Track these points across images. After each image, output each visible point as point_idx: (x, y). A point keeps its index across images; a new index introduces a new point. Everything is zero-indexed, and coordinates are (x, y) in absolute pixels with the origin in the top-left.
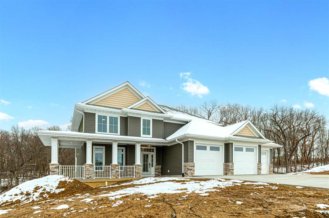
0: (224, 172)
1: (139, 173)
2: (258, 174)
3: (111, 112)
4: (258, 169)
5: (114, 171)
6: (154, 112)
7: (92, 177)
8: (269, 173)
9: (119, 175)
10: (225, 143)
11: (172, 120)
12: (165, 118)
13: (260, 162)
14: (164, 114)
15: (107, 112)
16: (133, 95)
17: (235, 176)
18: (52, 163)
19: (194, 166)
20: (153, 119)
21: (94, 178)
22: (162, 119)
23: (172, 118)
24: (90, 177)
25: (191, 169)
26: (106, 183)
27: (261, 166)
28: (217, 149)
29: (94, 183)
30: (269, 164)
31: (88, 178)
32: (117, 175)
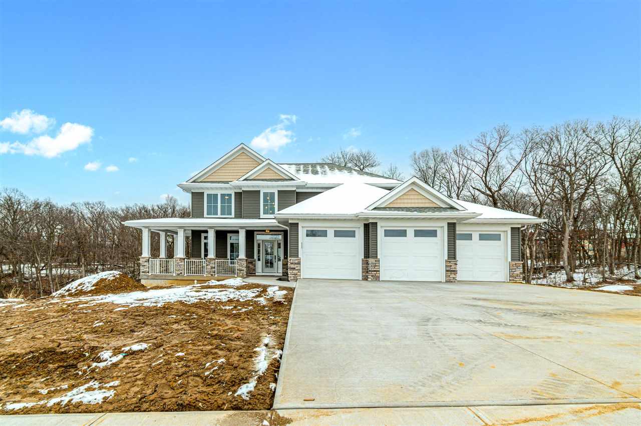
0: (364, 274)
1: (242, 270)
2: (446, 282)
3: (221, 188)
4: (447, 271)
5: (209, 267)
6: (280, 179)
7: (183, 273)
8: (510, 280)
9: (215, 272)
10: (364, 224)
11: (308, 188)
12: (298, 187)
13: (455, 258)
14: (294, 180)
15: (217, 188)
16: (252, 160)
17: (383, 282)
18: (143, 256)
19: (299, 263)
20: (278, 191)
21: (186, 275)
22: (294, 189)
23: (308, 186)
24: (181, 273)
25: (294, 269)
26: (196, 281)
27: (456, 264)
28: (351, 234)
29: (185, 281)
30: (510, 259)
31: (178, 275)
32: (213, 272)
